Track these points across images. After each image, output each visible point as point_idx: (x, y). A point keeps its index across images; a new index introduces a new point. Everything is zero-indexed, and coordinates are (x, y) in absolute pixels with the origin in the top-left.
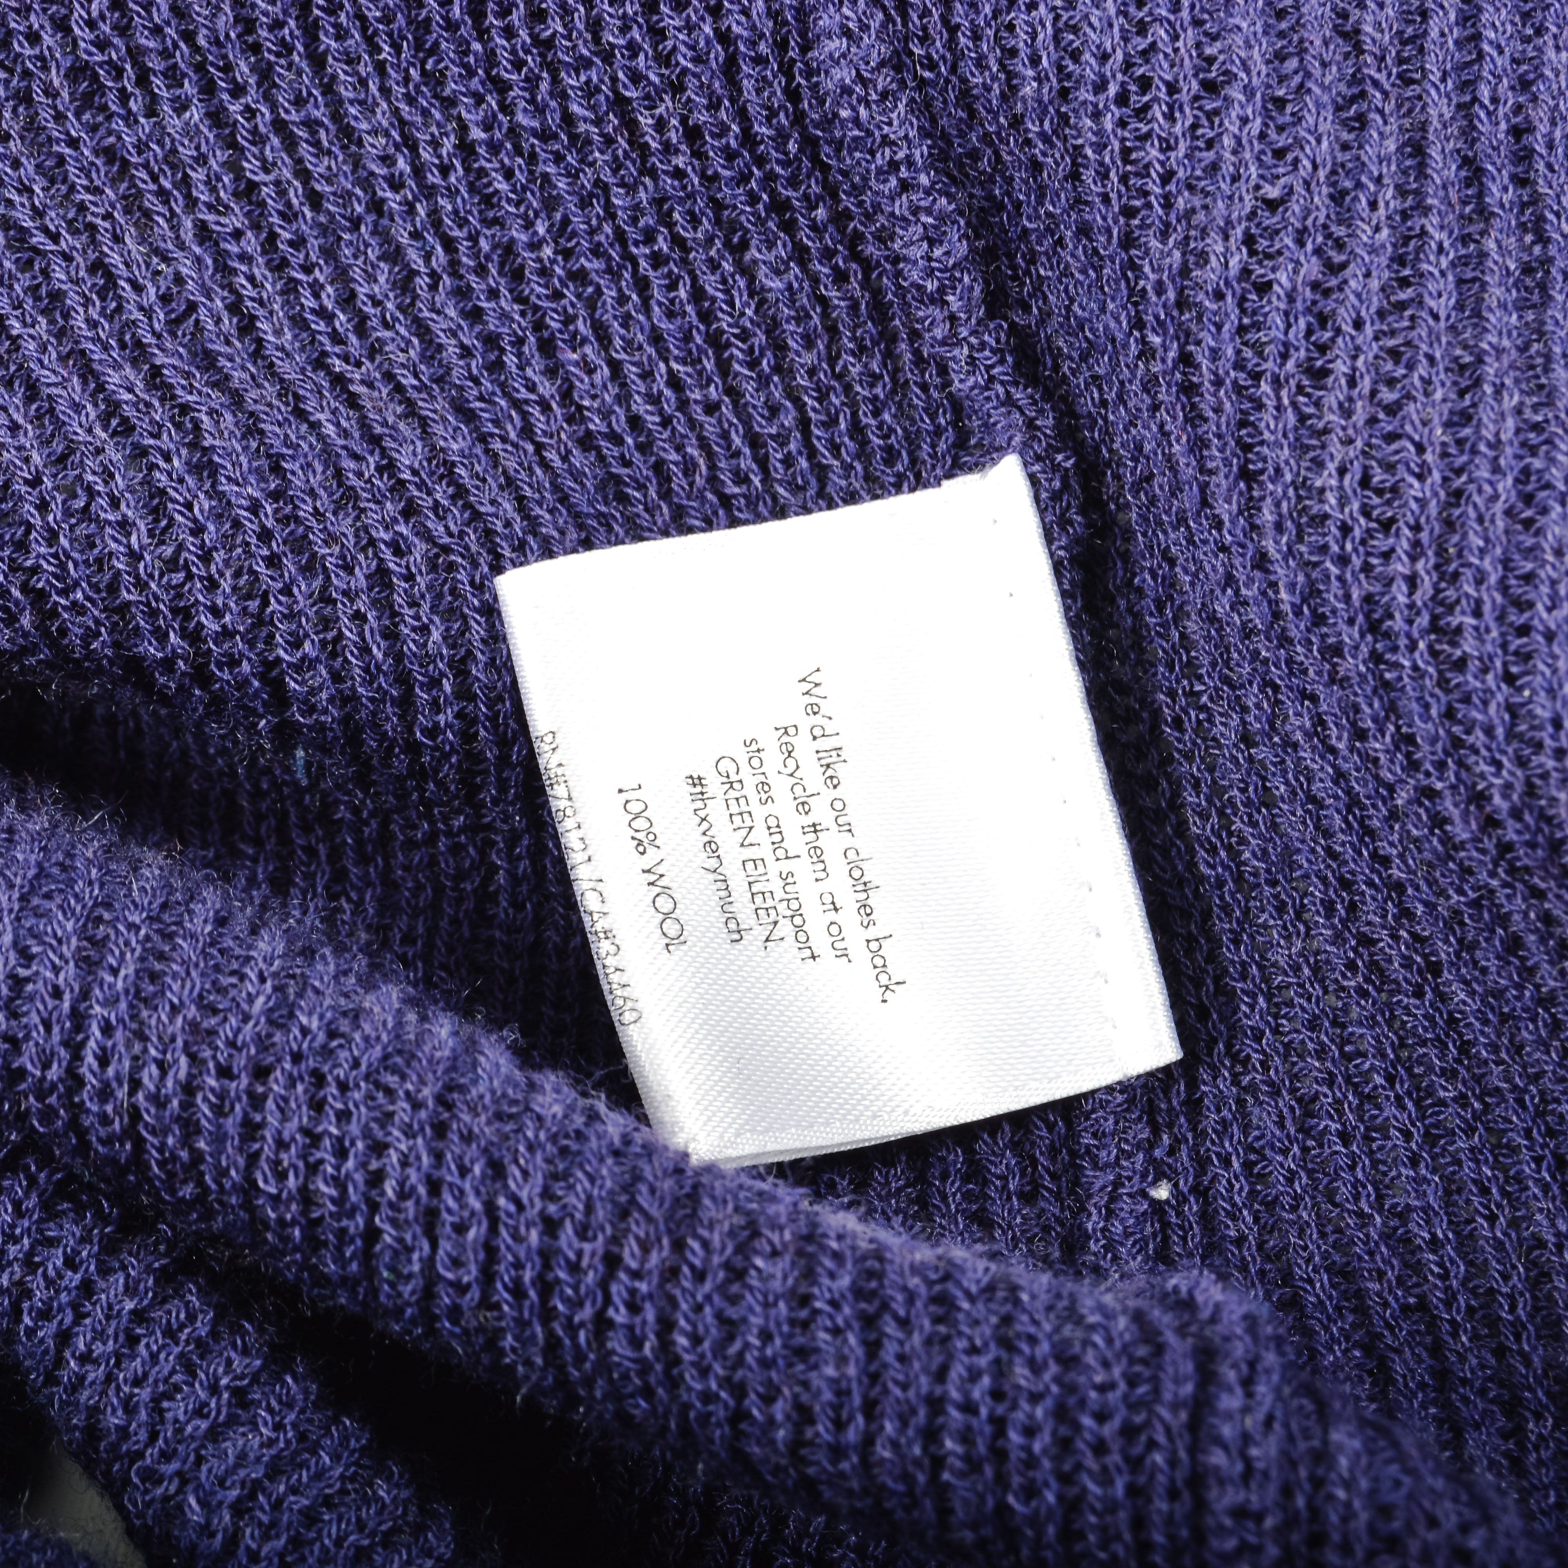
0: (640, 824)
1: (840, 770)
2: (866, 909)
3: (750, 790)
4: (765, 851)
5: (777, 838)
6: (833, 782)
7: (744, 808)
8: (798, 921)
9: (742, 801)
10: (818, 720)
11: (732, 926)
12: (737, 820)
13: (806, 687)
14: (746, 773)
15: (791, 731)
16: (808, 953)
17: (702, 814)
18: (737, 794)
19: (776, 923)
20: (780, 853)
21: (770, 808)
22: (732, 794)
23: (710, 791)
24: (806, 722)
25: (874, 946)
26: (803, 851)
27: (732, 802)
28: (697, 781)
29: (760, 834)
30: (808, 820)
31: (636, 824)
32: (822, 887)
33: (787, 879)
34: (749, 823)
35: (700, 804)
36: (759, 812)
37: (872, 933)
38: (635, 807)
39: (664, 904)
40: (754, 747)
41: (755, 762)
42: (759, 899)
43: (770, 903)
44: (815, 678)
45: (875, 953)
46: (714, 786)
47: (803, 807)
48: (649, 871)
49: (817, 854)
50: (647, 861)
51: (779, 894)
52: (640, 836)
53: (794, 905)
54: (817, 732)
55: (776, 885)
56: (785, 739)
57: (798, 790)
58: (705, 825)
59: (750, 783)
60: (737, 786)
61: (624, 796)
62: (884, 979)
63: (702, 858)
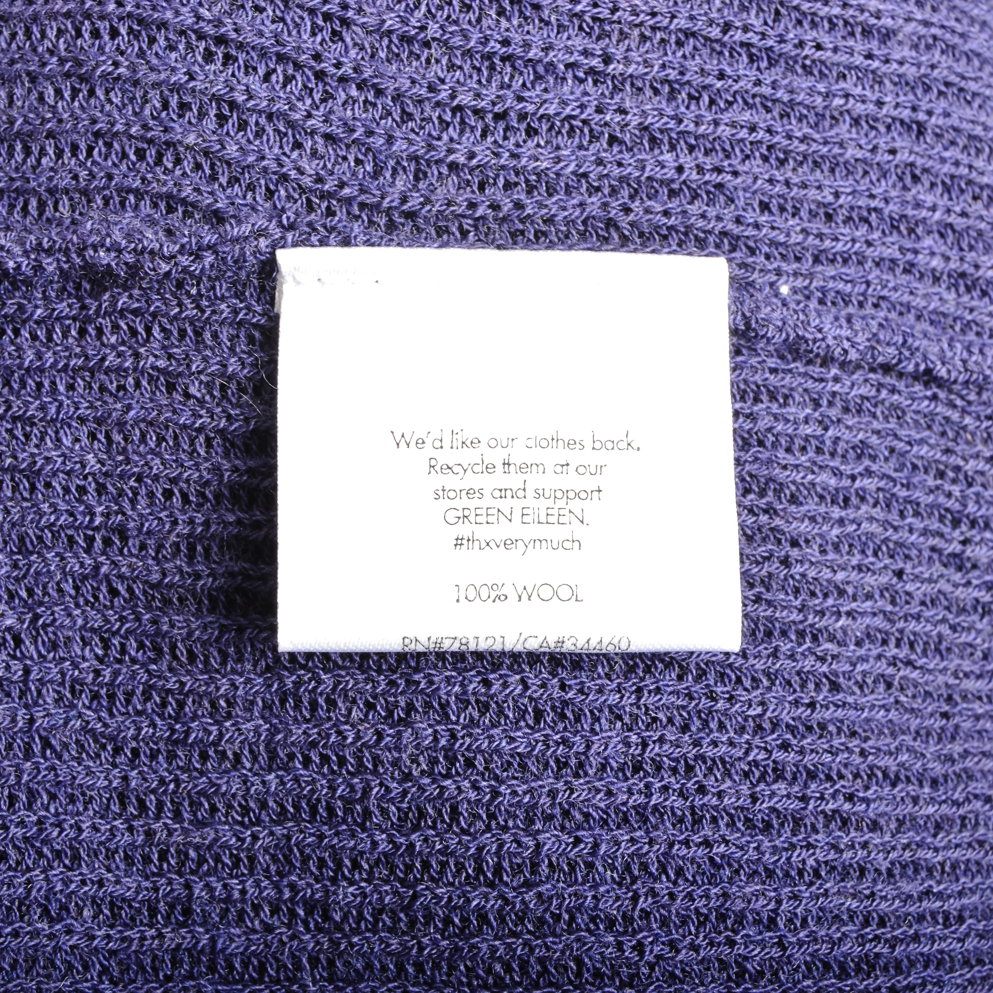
0: (484, 593)
1: (468, 436)
2: (570, 444)
3: (472, 504)
4: (518, 504)
5: (509, 493)
6: (474, 443)
7: (483, 512)
8: (571, 495)
9: (478, 512)
10: (429, 442)
11: (567, 545)
12: (490, 519)
13: (403, 444)
14: (459, 504)
15: (433, 463)
16: (595, 494)
17: (484, 544)
18: (473, 514)
19: (570, 512)
20: (521, 494)
21: (487, 493)
22: (472, 518)
23: (467, 534)
24: (428, 451)
25: (598, 445)
26: (520, 476)
27: (479, 519)
28: (459, 542)
29: (505, 505)
30: (499, 467)
31: (484, 596)
32: (550, 469)
33: (539, 494)
34: (495, 511)
35: (476, 543)
36: (488, 502)
37: (588, 444)
38: (472, 594)
39: (546, 592)
40: (440, 493)
41: (452, 494)
42: (551, 519)
43: (555, 512)
44: (398, 437)
45: (603, 445)
46: (464, 530)
47: (489, 468)
48: (520, 597)
49: (524, 468)
50: (513, 596)
51: (550, 503)
52: (493, 595)
53: (559, 494)
54: (438, 444)
55: (543, 503)
56: (438, 468)
57: (477, 469)
58: (492, 544)
59: (464, 502)
60: (467, 513)
61: (462, 599)
62: (623, 445)
63: (516, 553)
